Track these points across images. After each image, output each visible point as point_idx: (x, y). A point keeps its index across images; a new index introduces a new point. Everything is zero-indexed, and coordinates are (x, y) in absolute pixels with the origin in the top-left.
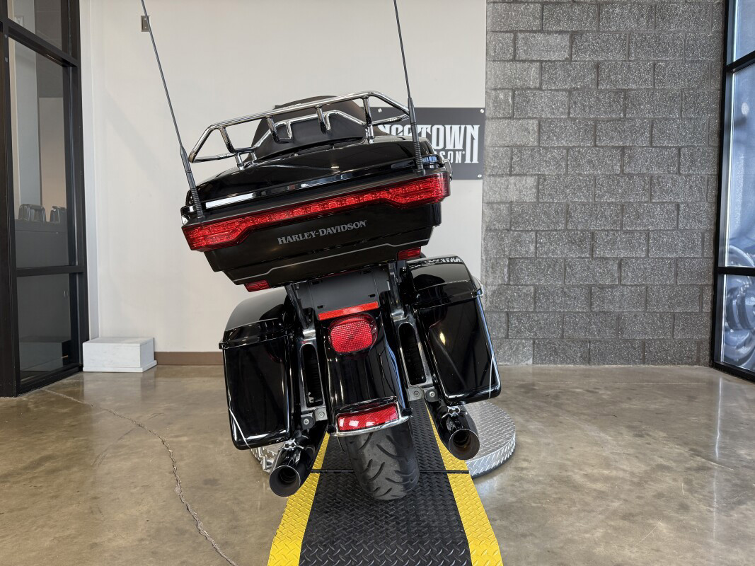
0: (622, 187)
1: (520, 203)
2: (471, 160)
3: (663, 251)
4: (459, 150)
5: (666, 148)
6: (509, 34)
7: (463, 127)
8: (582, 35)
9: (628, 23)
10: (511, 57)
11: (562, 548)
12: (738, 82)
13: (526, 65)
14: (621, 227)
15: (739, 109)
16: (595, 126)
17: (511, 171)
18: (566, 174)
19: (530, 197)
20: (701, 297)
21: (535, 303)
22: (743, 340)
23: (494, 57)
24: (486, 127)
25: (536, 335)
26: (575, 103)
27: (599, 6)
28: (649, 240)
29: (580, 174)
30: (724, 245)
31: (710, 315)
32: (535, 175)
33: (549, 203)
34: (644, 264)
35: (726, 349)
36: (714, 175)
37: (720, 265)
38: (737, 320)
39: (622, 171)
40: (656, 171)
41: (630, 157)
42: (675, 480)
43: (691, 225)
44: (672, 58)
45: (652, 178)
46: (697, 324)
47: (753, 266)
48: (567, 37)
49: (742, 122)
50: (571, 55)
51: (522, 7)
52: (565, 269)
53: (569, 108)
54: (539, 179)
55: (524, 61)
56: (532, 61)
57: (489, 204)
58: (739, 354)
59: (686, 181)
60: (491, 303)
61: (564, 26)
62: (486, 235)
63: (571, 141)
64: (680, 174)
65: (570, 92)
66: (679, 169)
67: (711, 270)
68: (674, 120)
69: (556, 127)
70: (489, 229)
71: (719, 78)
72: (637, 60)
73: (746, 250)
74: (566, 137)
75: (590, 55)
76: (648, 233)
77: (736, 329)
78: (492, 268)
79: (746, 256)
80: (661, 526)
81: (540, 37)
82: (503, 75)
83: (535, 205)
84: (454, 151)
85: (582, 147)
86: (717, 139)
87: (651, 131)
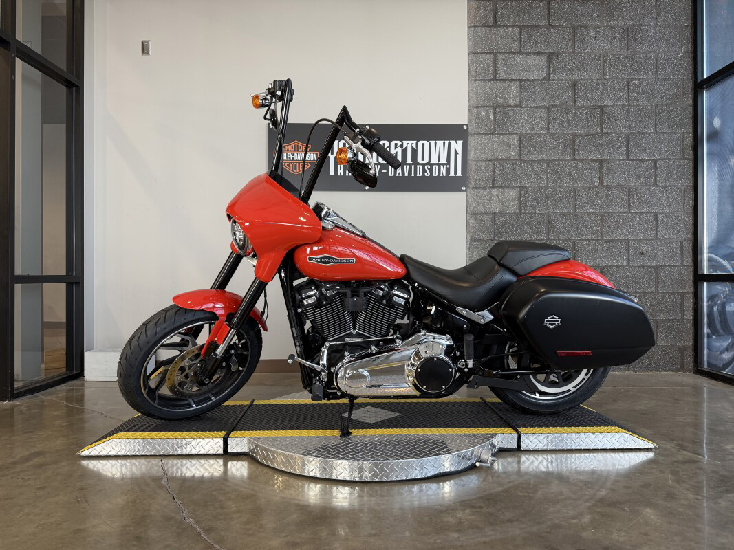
0: (602, 198)
1: (503, 214)
2: (456, 173)
3: (643, 259)
4: (443, 164)
5: (641, 160)
6: (489, 56)
7: (447, 142)
8: (558, 55)
9: (602, 45)
10: (492, 77)
11: (549, 532)
12: (709, 98)
13: (506, 84)
14: (602, 237)
15: (711, 123)
16: (574, 141)
17: (493, 184)
18: (547, 186)
19: (512, 208)
20: (682, 305)
22: (724, 347)
23: (475, 76)
24: (469, 142)
26: (554, 119)
27: (574, 28)
28: (629, 249)
29: (560, 186)
30: (702, 253)
31: (692, 322)
32: (517, 187)
33: (531, 214)
34: (626, 272)
35: (709, 356)
36: (690, 186)
37: (699, 273)
38: (719, 326)
39: (601, 183)
40: (633, 183)
41: (608, 169)
42: (662, 472)
43: (669, 235)
44: (645, 77)
45: (629, 190)
46: (679, 331)
47: (733, 273)
48: (544, 58)
49: (714, 135)
50: (549, 75)
51: (502, 30)
53: (548, 124)
54: (521, 191)
55: (504, 80)
56: (512, 80)
57: (472, 214)
58: (722, 359)
59: (663, 192)
61: (542, 47)
62: (471, 245)
63: (551, 155)
64: (657, 186)
65: (548, 108)
66: (655, 180)
67: (691, 278)
68: (649, 134)
69: (536, 141)
70: (473, 239)
71: (691, 95)
72: (612, 79)
73: (725, 257)
74: (546, 151)
75: (566, 75)
76: (628, 242)
77: (718, 335)
79: (725, 263)
80: (649, 512)
81: (519, 58)
82: (485, 94)
83: (518, 216)
84: (439, 165)
85: (562, 161)
86: (691, 152)
87: (628, 145)
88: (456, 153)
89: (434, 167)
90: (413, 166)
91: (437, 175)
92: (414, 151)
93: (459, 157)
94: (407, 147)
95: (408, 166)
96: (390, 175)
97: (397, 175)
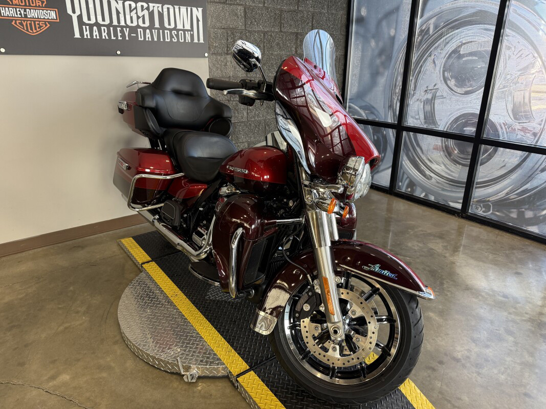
2: (199, 39)
4: (188, 30)
7: (189, 8)
15: (359, 10)
17: (227, 51)
18: (263, 54)
19: (241, 73)
24: (207, 10)
29: (272, 54)
36: (342, 55)
39: (296, 52)
41: (301, 41)
49: (360, 20)
52: (265, 128)
63: (265, 26)
68: (324, 14)
69: (256, 14)
73: (361, 108)
84: (184, 31)
85: (273, 32)
86: (345, 30)
87: (312, 21)
88: (198, 20)
89: (180, 32)
90: (161, 31)
91: (183, 41)
92: (161, 15)
93: (201, 24)
94: (153, 10)
95: (156, 31)
96: (140, 39)
97: (147, 39)
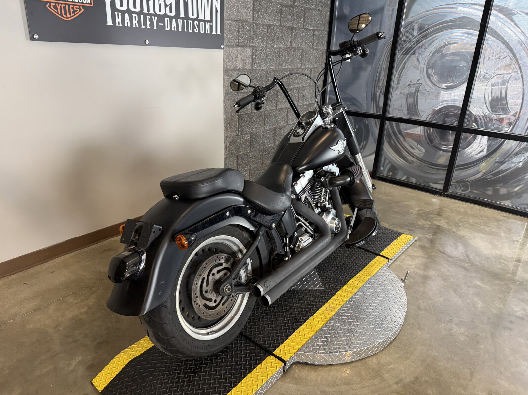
0: (291, 57)
1: (243, 70)
2: (217, 31)
3: (304, 100)
4: (208, 21)
5: (309, 29)
14: (289, 86)
15: (341, 8)
16: (281, 10)
17: (238, 43)
18: (266, 47)
19: (248, 65)
21: (251, 146)
24: (224, 1)
25: (250, 167)
28: (299, 94)
29: (273, 47)
32: (251, 47)
33: (258, 70)
36: (325, 49)
39: (291, 45)
40: (304, 46)
45: (303, 51)
52: (265, 119)
54: (253, 50)
57: (227, 71)
59: (315, 53)
60: (229, 151)
62: (225, 98)
63: (269, 20)
64: (313, 49)
66: (313, 45)
68: (313, 9)
70: (227, 93)
74: (267, 16)
76: (299, 89)
78: (229, 124)
83: (251, 71)
84: (205, 21)
85: (275, 26)
86: (328, 26)
87: (304, 17)
88: (217, 12)
89: (201, 23)
90: (185, 21)
91: (203, 32)
92: (186, 4)
93: (219, 14)
95: (181, 20)
96: (166, 29)
97: (173, 29)
